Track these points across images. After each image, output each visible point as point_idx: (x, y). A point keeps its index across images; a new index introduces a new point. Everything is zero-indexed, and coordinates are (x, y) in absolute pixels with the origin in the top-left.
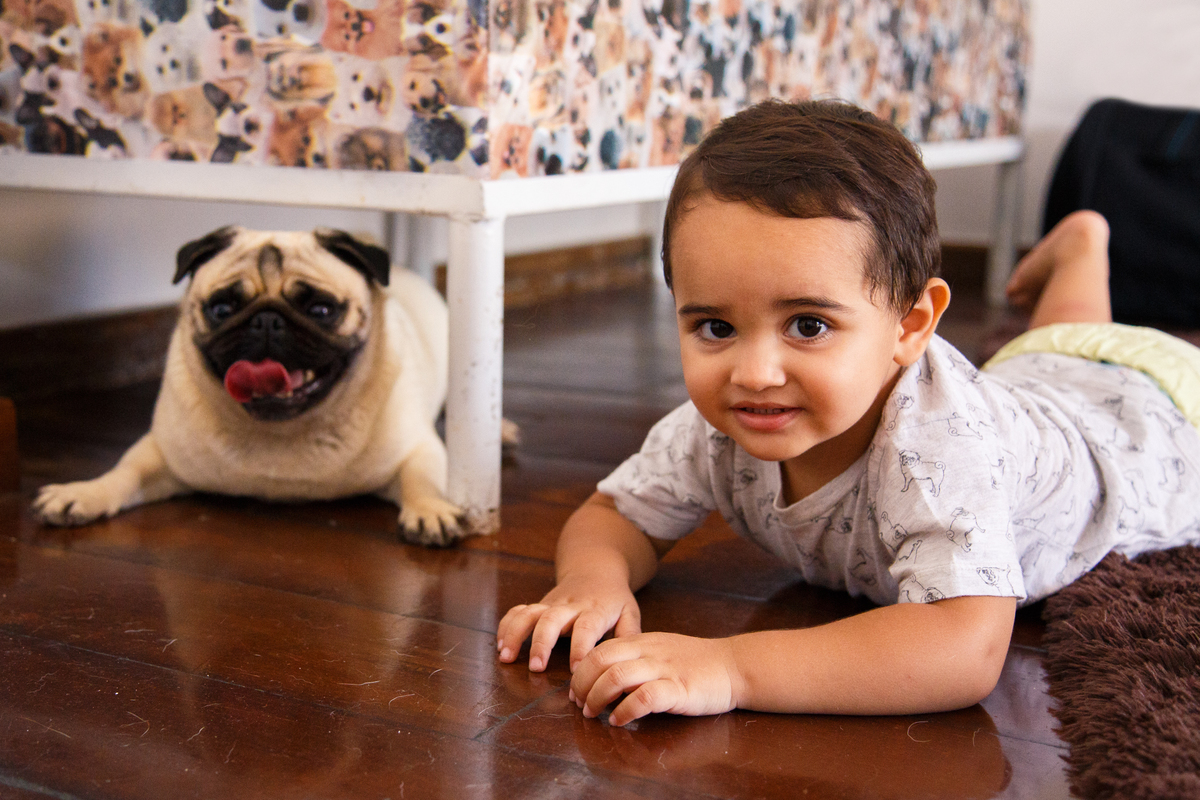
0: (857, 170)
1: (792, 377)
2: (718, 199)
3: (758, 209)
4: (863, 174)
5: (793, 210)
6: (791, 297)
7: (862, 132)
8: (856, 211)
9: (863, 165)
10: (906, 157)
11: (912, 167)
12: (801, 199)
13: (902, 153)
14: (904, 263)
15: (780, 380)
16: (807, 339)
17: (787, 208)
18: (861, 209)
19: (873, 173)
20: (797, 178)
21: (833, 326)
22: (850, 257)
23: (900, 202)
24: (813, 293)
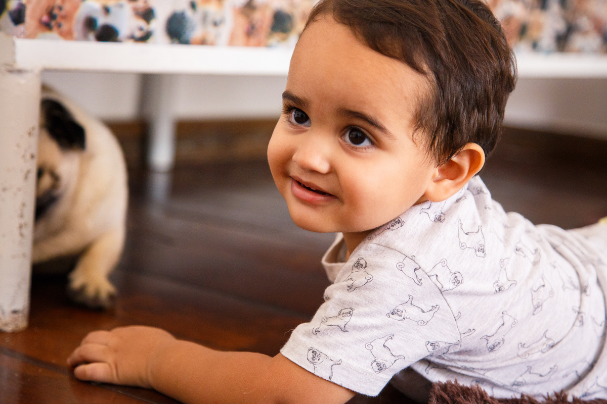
0: (441, 37)
1: (333, 171)
2: (334, 18)
3: (355, 35)
4: (444, 43)
5: (379, 45)
6: (352, 109)
7: (466, 17)
8: (425, 67)
9: (449, 37)
10: (491, 49)
11: (492, 58)
12: (388, 40)
13: (489, 45)
14: (450, 122)
15: (324, 167)
16: (354, 145)
17: (376, 44)
18: (431, 68)
19: (454, 46)
20: (391, 23)
21: (376, 143)
22: (406, 98)
23: (466, 76)
24: (369, 112)
